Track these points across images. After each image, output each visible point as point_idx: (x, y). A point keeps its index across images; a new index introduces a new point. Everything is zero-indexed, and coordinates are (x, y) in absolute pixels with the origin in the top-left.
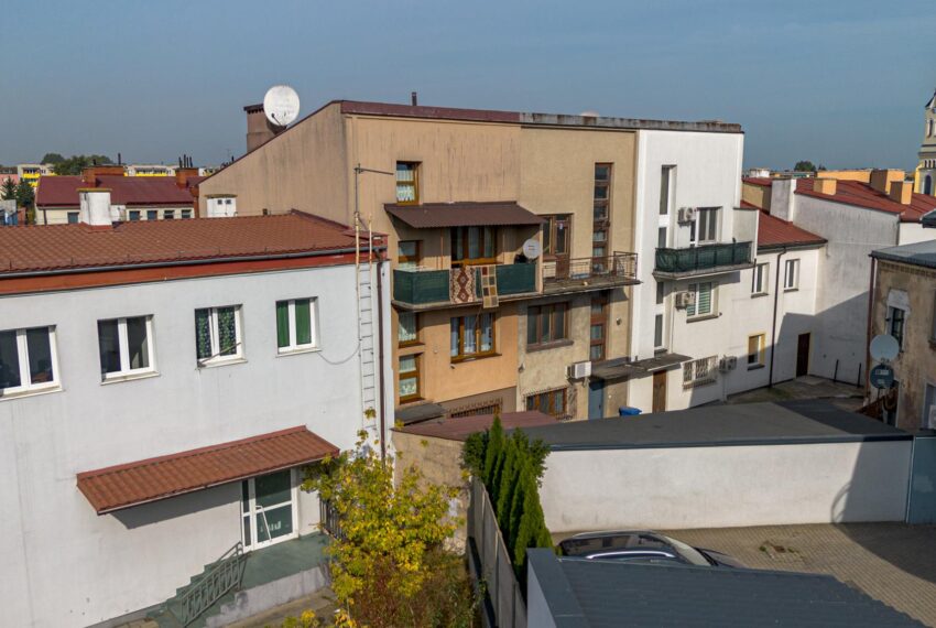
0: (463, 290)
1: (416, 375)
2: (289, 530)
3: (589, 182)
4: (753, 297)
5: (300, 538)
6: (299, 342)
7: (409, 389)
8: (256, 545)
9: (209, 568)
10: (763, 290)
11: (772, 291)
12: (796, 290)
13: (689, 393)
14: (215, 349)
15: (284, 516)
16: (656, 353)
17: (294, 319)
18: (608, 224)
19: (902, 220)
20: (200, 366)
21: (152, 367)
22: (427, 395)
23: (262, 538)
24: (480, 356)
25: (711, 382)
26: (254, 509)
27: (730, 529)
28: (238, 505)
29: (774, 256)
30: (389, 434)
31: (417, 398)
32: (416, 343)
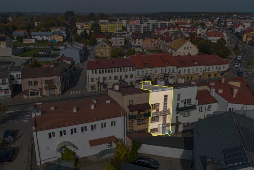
0: (138, 117)
1: (132, 126)
2: (112, 147)
3: (163, 98)
4: (199, 112)
5: (113, 148)
6: (114, 125)
7: (131, 128)
8: (108, 148)
9: (102, 151)
10: (202, 110)
11: (204, 111)
12: (211, 110)
13: (183, 128)
14: (104, 127)
15: (111, 146)
16: (176, 122)
17: (113, 124)
18: (167, 103)
19: (228, 103)
20: (102, 129)
21: (97, 129)
22: (133, 129)
23: (109, 147)
24: (143, 124)
25: (189, 126)
26: (108, 144)
27: (165, 157)
28: (106, 144)
29: (205, 105)
30: (125, 136)
31: (132, 129)
32: (132, 122)
